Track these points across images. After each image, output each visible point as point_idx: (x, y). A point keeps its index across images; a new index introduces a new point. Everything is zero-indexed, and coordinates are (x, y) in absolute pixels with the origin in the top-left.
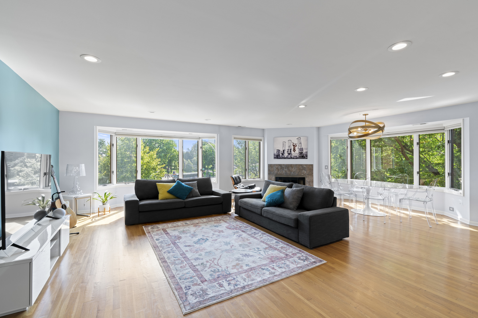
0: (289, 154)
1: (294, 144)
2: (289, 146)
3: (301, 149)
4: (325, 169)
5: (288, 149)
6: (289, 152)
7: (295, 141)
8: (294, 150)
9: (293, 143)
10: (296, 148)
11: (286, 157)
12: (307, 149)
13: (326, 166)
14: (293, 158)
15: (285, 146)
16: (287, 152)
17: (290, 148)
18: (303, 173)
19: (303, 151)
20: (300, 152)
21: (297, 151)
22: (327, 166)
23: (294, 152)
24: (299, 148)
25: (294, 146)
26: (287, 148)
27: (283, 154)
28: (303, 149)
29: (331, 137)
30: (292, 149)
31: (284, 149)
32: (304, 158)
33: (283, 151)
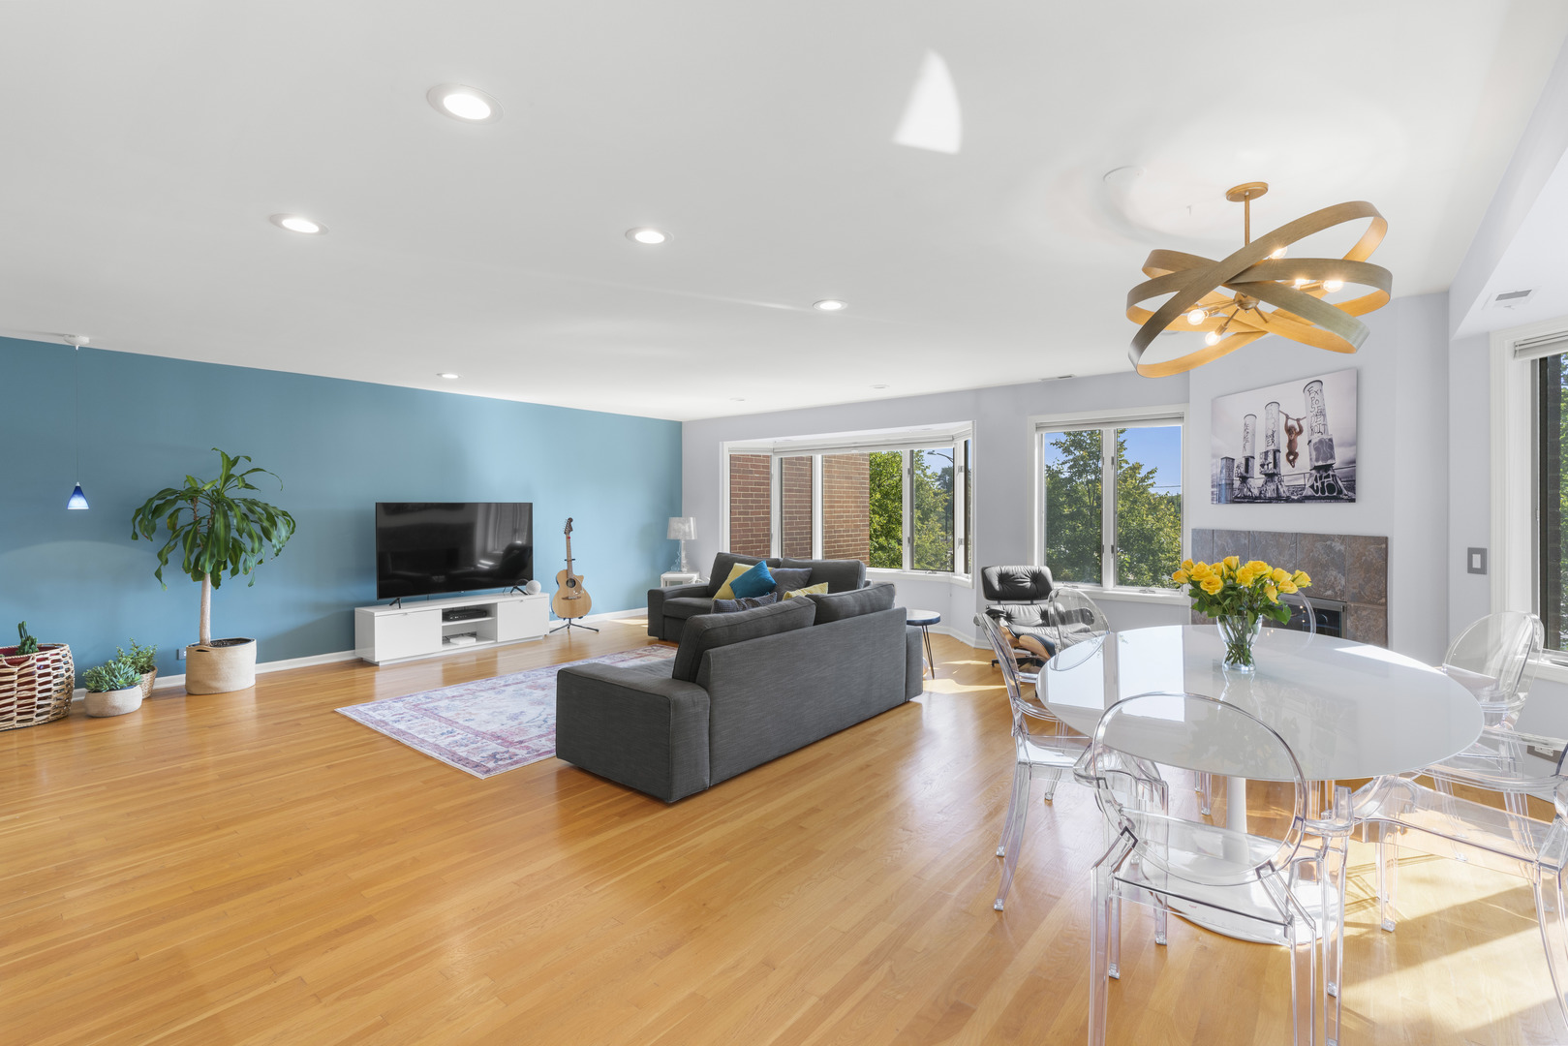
0: (1270, 477)
1: (1291, 423)
2: (1270, 433)
3: (1325, 447)
4: (1471, 570)
5: (1266, 453)
6: (1271, 466)
7: (1297, 406)
8: (1292, 455)
9: (1287, 417)
10: (1301, 441)
11: (1256, 492)
12: (1354, 443)
13: (1472, 551)
14: (1288, 500)
15: (1254, 435)
16: (1262, 466)
17: (1272, 447)
18: (1332, 587)
19: (1332, 457)
20: (1320, 463)
21: (1306, 460)
22: (1483, 552)
23: (1292, 462)
24: (1316, 438)
25: (1289, 430)
26: (1260, 447)
27: (1244, 479)
28: (1331, 447)
29: (1520, 338)
30: (1284, 450)
31: (1248, 454)
32: (1337, 499)
33: (1243, 462)
